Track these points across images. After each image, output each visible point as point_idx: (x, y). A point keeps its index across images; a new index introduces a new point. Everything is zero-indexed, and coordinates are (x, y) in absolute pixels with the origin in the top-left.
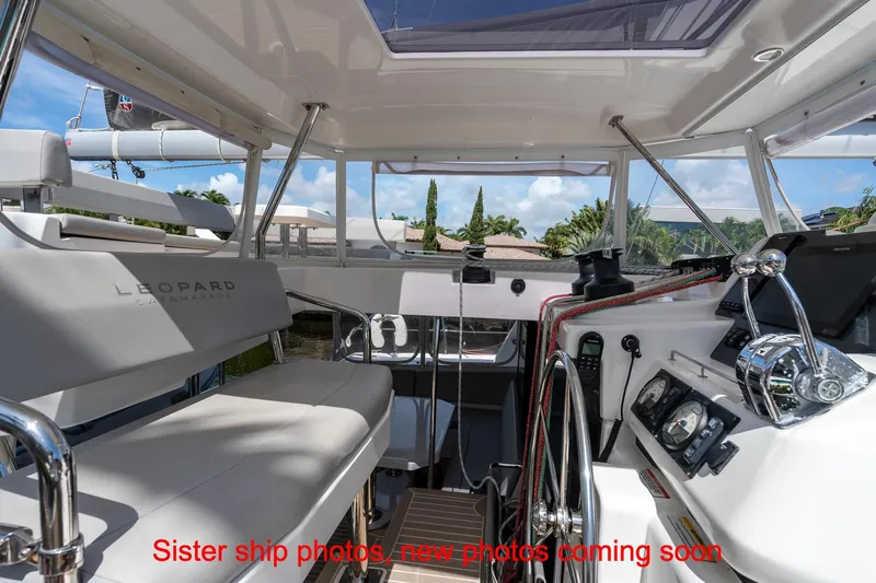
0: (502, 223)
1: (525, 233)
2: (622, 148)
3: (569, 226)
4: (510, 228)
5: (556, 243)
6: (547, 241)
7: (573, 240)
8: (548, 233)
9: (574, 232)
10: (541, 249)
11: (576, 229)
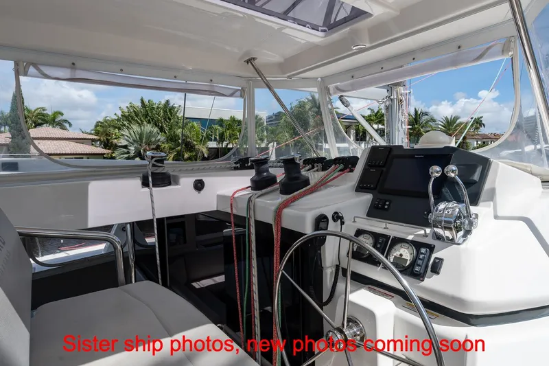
0: (43, 115)
1: (70, 125)
2: (249, 79)
3: (118, 120)
4: (55, 120)
5: (107, 135)
6: (97, 133)
7: (126, 132)
8: (96, 126)
9: (124, 125)
10: (93, 140)
11: (125, 123)
